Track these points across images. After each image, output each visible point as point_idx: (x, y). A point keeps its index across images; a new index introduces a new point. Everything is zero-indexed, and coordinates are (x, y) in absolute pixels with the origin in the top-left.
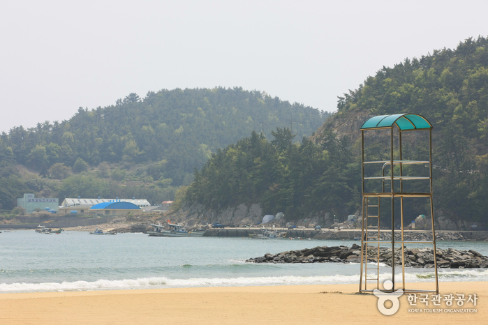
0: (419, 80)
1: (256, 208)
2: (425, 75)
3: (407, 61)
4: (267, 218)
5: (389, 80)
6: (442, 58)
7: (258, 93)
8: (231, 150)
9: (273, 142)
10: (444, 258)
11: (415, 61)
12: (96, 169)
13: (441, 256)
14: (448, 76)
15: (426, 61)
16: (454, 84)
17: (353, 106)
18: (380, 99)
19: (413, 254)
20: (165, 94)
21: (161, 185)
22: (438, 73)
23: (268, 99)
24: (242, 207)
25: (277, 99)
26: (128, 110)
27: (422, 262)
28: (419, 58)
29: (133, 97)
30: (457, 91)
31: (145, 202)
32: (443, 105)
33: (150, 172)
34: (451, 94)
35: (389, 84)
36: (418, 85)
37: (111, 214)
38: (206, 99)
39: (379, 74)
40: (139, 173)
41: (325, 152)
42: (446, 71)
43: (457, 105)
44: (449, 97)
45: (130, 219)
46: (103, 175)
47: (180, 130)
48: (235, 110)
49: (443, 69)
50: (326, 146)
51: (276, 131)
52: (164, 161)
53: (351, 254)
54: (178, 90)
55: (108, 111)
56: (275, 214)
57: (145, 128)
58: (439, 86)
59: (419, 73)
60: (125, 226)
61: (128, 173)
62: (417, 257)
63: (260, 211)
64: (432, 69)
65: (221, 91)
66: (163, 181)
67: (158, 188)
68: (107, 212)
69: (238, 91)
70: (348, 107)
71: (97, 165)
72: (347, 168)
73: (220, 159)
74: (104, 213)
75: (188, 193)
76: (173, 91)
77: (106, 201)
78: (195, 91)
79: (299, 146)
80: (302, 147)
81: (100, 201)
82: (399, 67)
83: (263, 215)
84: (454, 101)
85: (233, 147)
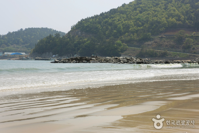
0: (91, 22)
1: (51, 53)
2: (92, 20)
3: (88, 18)
4: (54, 56)
5: (84, 22)
6: (96, 17)
7: (51, 29)
8: (44, 39)
9: (55, 37)
10: (130, 61)
11: (90, 17)
12: (13, 46)
13: (129, 60)
14: (98, 21)
15: (92, 18)
16: (100, 23)
17: (75, 28)
18: (82, 26)
19: (118, 59)
20: (29, 29)
21: (28, 50)
22: (95, 20)
23: (53, 30)
24: (47, 53)
25: (55, 30)
26: (20, 33)
27: (123, 62)
28: (91, 17)
29: (22, 29)
30: (100, 24)
31: (24, 53)
32: (97, 28)
33: (25, 46)
34: (99, 25)
35: (84, 23)
36: (91, 23)
37: (15, 56)
38: (39, 30)
39: (81, 20)
40: (23, 47)
41: (68, 39)
42: (97, 20)
43: (101, 28)
44: (99, 26)
45: (20, 57)
46: (14, 47)
47: (33, 37)
48: (46, 32)
49: (97, 19)
50: (68, 38)
51: (56, 34)
52: (29, 44)
53: (91, 59)
54: (32, 28)
55: (16, 32)
56: (56, 55)
57: (24, 36)
58: (96, 23)
59: (91, 20)
60: (18, 58)
61: (20, 47)
62: (120, 60)
63: (52, 54)
64: (94, 19)
65: (42, 28)
66: (29, 49)
67: (27, 50)
68: (14, 55)
69: (46, 28)
70: (73, 29)
71: (13, 45)
72: (74, 43)
73: (42, 41)
74: (14, 56)
75: (33, 50)
76: (31, 28)
77: (15, 53)
78: (36, 28)
79: (62, 37)
80: (62, 38)
81: (13, 53)
82: (86, 19)
83: (53, 55)
84: (100, 27)
85: (45, 38)
